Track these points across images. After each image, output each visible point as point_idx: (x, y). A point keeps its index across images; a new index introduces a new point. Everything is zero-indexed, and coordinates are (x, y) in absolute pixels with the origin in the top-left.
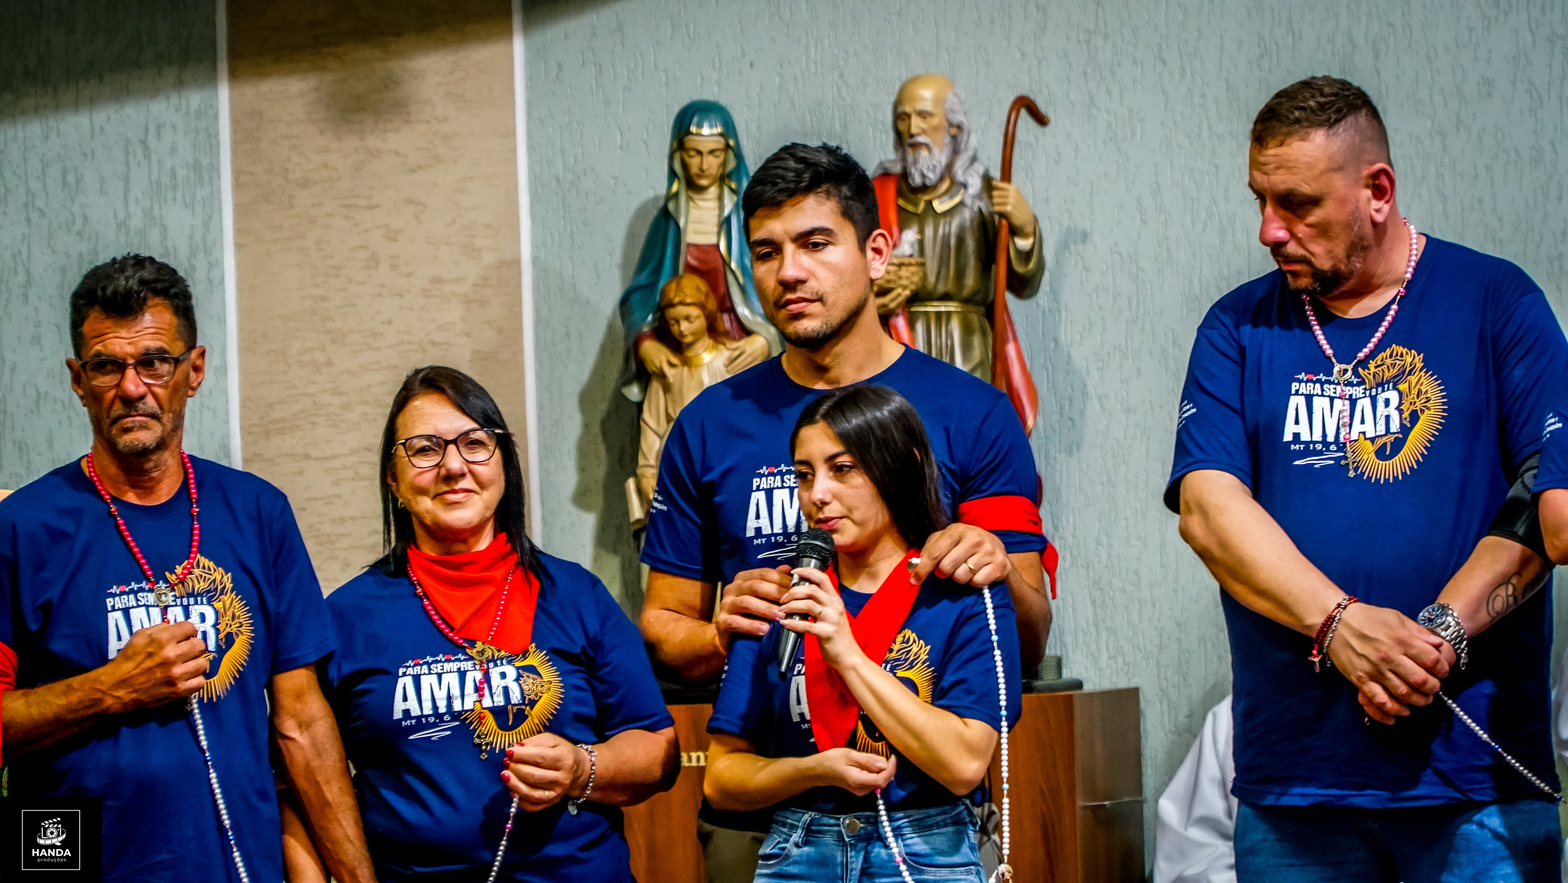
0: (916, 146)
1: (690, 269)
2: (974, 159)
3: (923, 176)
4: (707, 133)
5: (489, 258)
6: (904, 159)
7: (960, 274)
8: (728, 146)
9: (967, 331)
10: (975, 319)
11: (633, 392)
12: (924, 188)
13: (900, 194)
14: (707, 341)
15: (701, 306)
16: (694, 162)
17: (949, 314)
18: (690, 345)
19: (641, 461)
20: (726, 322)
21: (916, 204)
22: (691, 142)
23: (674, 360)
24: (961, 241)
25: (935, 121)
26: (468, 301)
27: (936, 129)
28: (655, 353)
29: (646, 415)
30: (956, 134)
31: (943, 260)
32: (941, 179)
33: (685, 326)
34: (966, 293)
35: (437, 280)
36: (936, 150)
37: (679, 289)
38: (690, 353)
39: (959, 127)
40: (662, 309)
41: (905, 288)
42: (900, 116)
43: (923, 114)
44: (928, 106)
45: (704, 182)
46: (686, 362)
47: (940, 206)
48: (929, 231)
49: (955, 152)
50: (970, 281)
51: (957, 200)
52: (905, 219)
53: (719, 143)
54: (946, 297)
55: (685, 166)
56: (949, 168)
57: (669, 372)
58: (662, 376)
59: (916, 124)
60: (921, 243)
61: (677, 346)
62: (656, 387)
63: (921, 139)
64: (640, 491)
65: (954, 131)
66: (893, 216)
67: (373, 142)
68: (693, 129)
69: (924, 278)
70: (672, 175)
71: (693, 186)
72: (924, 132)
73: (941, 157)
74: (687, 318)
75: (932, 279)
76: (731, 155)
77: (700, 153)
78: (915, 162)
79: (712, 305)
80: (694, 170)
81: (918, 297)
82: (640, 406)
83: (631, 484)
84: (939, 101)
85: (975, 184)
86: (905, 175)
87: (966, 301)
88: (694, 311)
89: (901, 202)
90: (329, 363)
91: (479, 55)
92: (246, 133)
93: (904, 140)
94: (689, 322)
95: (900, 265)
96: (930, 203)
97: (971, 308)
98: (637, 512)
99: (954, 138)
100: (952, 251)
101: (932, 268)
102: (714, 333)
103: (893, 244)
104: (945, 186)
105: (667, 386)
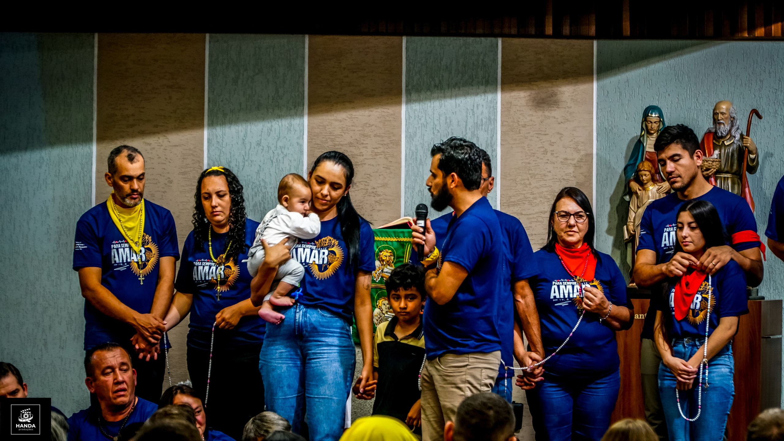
0: (720, 123)
1: (647, 159)
2: (738, 129)
3: (722, 133)
4: (654, 116)
5: (583, 153)
6: (716, 128)
7: (732, 165)
8: (660, 120)
9: (733, 183)
10: (736, 179)
11: (627, 198)
12: (722, 137)
13: (714, 139)
14: (651, 183)
15: (650, 171)
16: (650, 125)
17: (728, 178)
18: (646, 184)
19: (629, 220)
20: (657, 177)
21: (719, 142)
22: (649, 119)
23: (640, 188)
24: (733, 155)
25: (726, 116)
26: (575, 166)
27: (726, 118)
28: (634, 186)
29: (631, 206)
30: (733, 120)
31: (727, 160)
32: (727, 135)
33: (644, 177)
34: (734, 171)
35: (566, 159)
36: (726, 125)
37: (643, 166)
38: (645, 186)
39: (734, 118)
40: (638, 171)
41: (714, 169)
42: (715, 114)
43: (722, 113)
44: (724, 111)
45: (652, 132)
46: (644, 189)
47: (727, 143)
48: (723, 151)
49: (732, 126)
50: (735, 167)
51: (732, 141)
52: (715, 147)
53: (657, 119)
54: (727, 172)
55: (646, 126)
56: (730, 131)
57: (639, 192)
58: (636, 193)
59: (720, 116)
60: (720, 154)
61: (642, 184)
62: (634, 197)
63: (722, 121)
64: (628, 230)
65: (732, 119)
66: (711, 146)
67: (547, 113)
68: (650, 115)
69: (721, 166)
70: (642, 129)
71: (649, 133)
72: (722, 119)
73: (728, 127)
74: (645, 175)
75: (723, 166)
76: (661, 123)
77: (651, 122)
78: (719, 129)
79: (653, 171)
80: (649, 128)
81: (719, 171)
82: (629, 202)
83: (625, 227)
84: (727, 109)
85: (738, 136)
86: (716, 132)
87: (733, 174)
88: (647, 173)
89: (714, 141)
90: (530, 184)
91: (582, 87)
92: (506, 109)
93: (716, 121)
94: (646, 176)
95: (713, 161)
96: (723, 142)
97: (735, 176)
98: (626, 236)
99: (732, 121)
100: (730, 158)
101: (723, 163)
102: (654, 180)
103: (711, 155)
104: (728, 137)
105: (638, 197)
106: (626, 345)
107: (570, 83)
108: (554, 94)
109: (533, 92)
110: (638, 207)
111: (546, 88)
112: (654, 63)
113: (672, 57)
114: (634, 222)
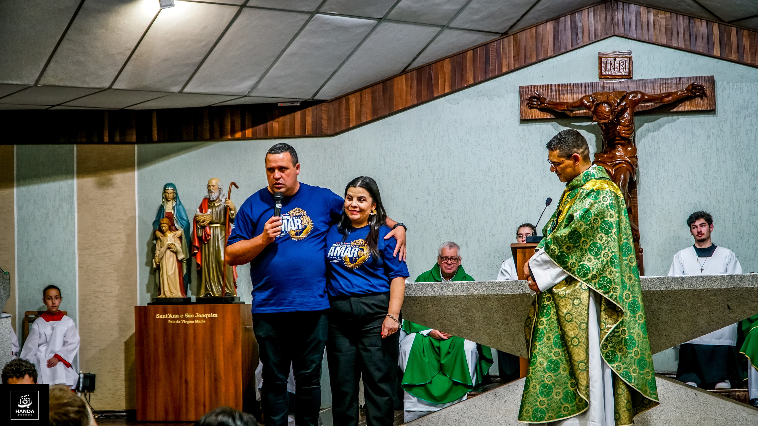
0: (212, 192)
1: (166, 217)
2: (224, 195)
3: (213, 198)
4: (170, 189)
5: (130, 215)
6: (209, 195)
7: (220, 218)
8: (174, 192)
9: (221, 230)
10: (223, 228)
11: (155, 242)
12: (213, 201)
13: (208, 202)
14: (169, 231)
16: (167, 195)
17: (217, 226)
18: (165, 232)
19: (155, 256)
20: (173, 228)
21: (211, 204)
22: (167, 191)
23: (162, 235)
24: (220, 212)
25: (215, 187)
26: (125, 224)
27: (216, 189)
28: (159, 234)
29: (157, 247)
30: (220, 190)
31: (217, 216)
32: (217, 199)
33: (164, 228)
35: (119, 220)
36: (216, 193)
37: (163, 221)
38: (165, 234)
39: (221, 189)
40: (160, 225)
41: (208, 221)
42: (209, 186)
43: (213, 186)
44: (214, 184)
45: (169, 199)
46: (165, 236)
47: (216, 205)
48: (214, 210)
49: (220, 194)
50: (222, 220)
51: (220, 203)
52: (209, 207)
53: (172, 191)
54: (217, 223)
55: (165, 196)
56: (218, 197)
57: (161, 238)
58: (160, 238)
59: (212, 188)
60: (212, 212)
61: (163, 232)
62: (159, 241)
63: (212, 191)
64: (155, 262)
65: (219, 189)
66: (207, 206)
67: (106, 191)
68: (167, 188)
69: (213, 219)
70: (163, 198)
71: (167, 200)
72: (213, 189)
74: (164, 227)
75: (214, 219)
76: (175, 194)
77: (168, 193)
78: (211, 195)
79: (170, 224)
80: (167, 197)
81: (211, 223)
82: (156, 244)
83: (154, 260)
84: (216, 183)
85: (224, 200)
86: (209, 198)
87: (221, 224)
88: (166, 225)
89: (209, 204)
90: (96, 236)
91: (128, 174)
92: (80, 189)
93: (210, 191)
94: (165, 227)
95: (207, 216)
96: (214, 204)
98: (155, 266)
100: (219, 214)
101: (214, 217)
102: (170, 230)
103: (206, 212)
104: (218, 200)
105: (161, 241)
106: (155, 335)
107: (120, 172)
108: (110, 180)
109: (97, 178)
110: (161, 247)
111: (105, 176)
112: (172, 157)
113: (183, 154)
114: (159, 257)
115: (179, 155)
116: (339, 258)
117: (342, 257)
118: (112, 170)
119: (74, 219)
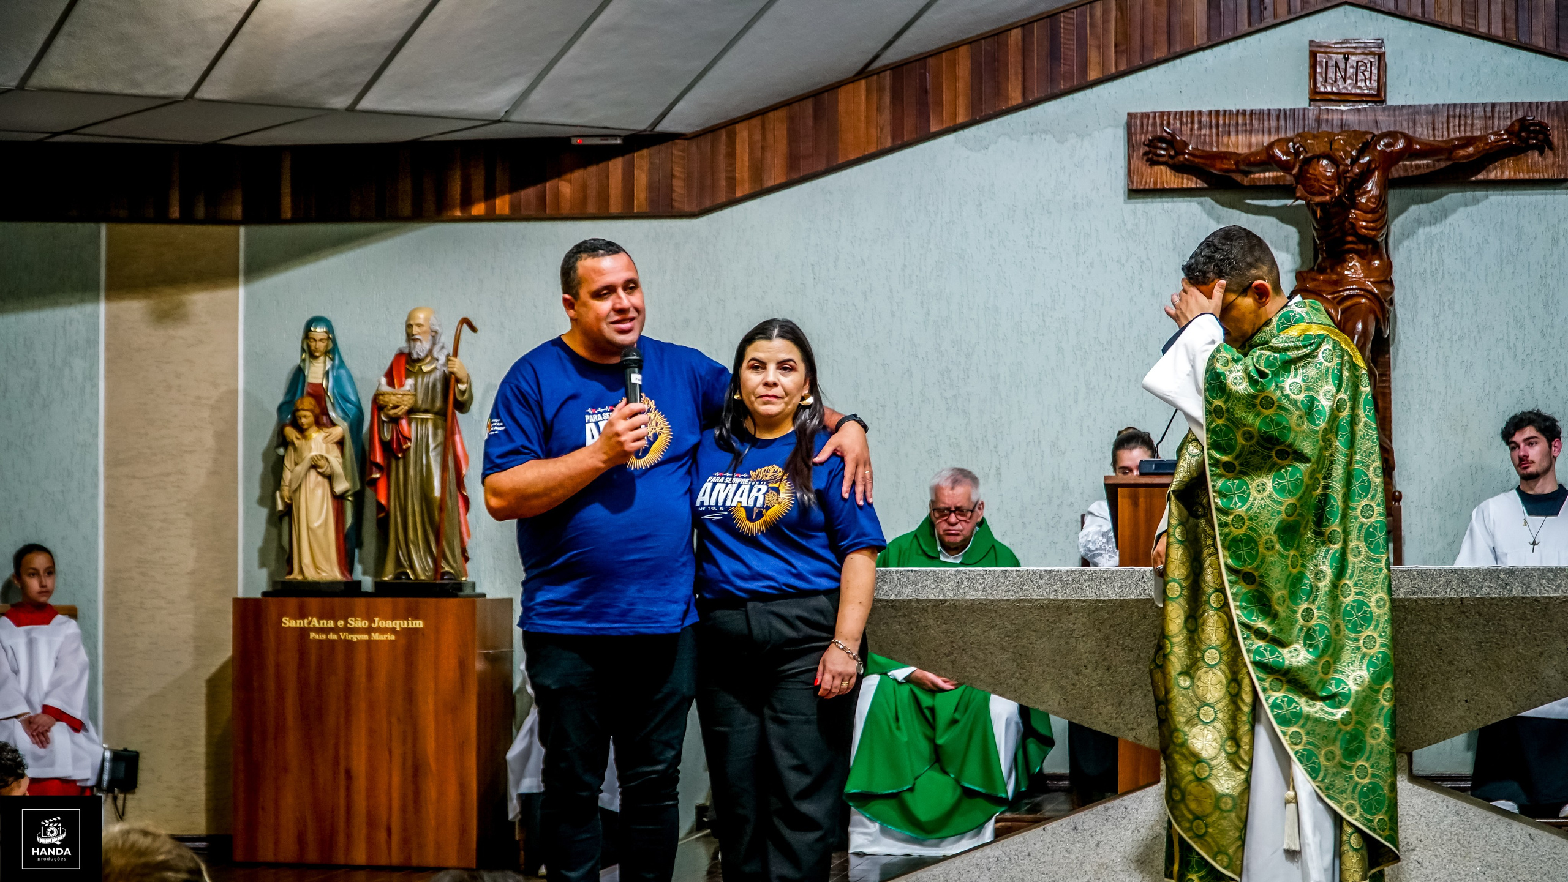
0: (415, 340)
1: (310, 394)
2: (443, 348)
3: (418, 354)
4: (320, 331)
5: (223, 389)
6: (409, 347)
7: (433, 401)
8: (329, 338)
9: (435, 428)
10: (440, 422)
11: (281, 451)
12: (419, 360)
13: (407, 363)
14: (315, 428)
15: (312, 411)
16: (313, 344)
17: (427, 419)
18: (306, 429)
19: (282, 483)
20: (325, 419)
21: (414, 367)
22: (312, 335)
23: (299, 436)
24: (434, 385)
25: (424, 329)
26: (213, 408)
27: (425, 332)
28: (291, 433)
29: (286, 462)
30: (435, 335)
31: (426, 394)
32: (427, 356)
33: (304, 420)
34: (436, 410)
35: (199, 398)
36: (424, 342)
37: (302, 403)
38: (307, 433)
39: (436, 332)
40: (295, 413)
41: (405, 405)
42: (409, 326)
43: (419, 325)
44: (421, 321)
45: (317, 354)
46: (305, 437)
47: (425, 369)
48: (420, 380)
49: (434, 344)
50: (438, 404)
51: (433, 366)
52: (408, 374)
53: (325, 336)
54: (426, 411)
55: (309, 346)
56: (430, 351)
57: (296, 442)
58: (293, 444)
59: (415, 330)
60: (416, 385)
61: (301, 430)
62: (291, 449)
63: (417, 337)
64: (282, 498)
65: (433, 334)
66: (403, 372)
67: (171, 332)
68: (312, 329)
69: (416, 401)
70: (303, 350)
71: (313, 356)
72: (419, 334)
73: (426, 345)
74: (305, 416)
75: (420, 402)
76: (330, 342)
77: (315, 340)
78: (414, 347)
79: (318, 411)
80: (313, 348)
81: (412, 411)
82: (283, 457)
83: (278, 494)
84: (427, 319)
85: (442, 359)
86: (410, 354)
87: (436, 413)
88: (308, 413)
89: (407, 366)
90: (146, 434)
91: (222, 295)
92: (113, 324)
93: (410, 338)
94: (307, 418)
95: (403, 395)
96: (421, 367)
97: (438, 417)
98: (280, 506)
99: (433, 337)
100: (430, 390)
101: (420, 397)
102: (318, 424)
103: (401, 385)
104: (429, 359)
105: (295, 449)
106: (278, 665)
107: (205, 288)
108: (180, 305)
109: (151, 302)
110: (296, 464)
111: (170, 297)
112: (325, 257)
113: (351, 249)
114: (290, 486)
115: (342, 252)
116: (721, 509)
117: (729, 507)
118: (185, 283)
119: (97, 395)
